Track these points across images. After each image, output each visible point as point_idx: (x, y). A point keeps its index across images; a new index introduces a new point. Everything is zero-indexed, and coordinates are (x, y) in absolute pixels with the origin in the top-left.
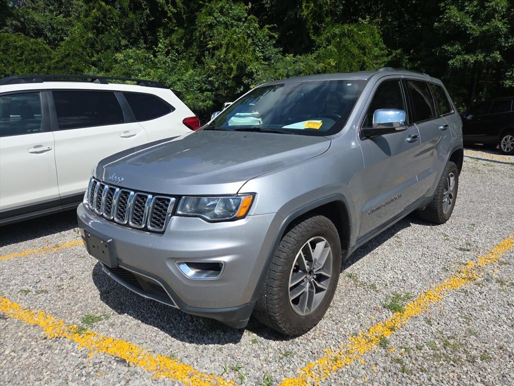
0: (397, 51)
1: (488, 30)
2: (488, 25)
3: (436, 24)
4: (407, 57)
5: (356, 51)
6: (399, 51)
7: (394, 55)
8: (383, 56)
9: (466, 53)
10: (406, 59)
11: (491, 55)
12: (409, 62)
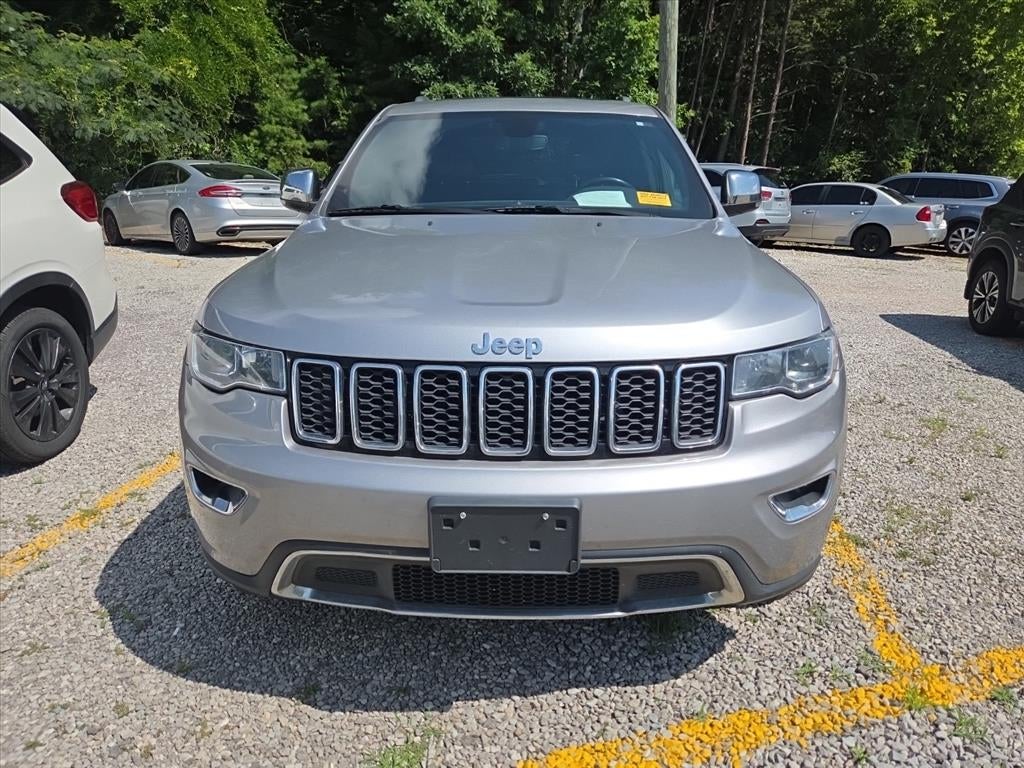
0: (318, 60)
1: (475, 44)
2: (473, 35)
3: (388, 16)
4: (336, 75)
5: (234, 49)
6: (322, 60)
7: (312, 66)
8: (289, 65)
9: (445, 80)
10: (336, 78)
11: (483, 88)
12: (341, 85)
